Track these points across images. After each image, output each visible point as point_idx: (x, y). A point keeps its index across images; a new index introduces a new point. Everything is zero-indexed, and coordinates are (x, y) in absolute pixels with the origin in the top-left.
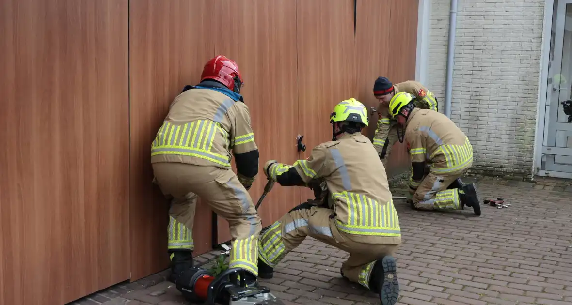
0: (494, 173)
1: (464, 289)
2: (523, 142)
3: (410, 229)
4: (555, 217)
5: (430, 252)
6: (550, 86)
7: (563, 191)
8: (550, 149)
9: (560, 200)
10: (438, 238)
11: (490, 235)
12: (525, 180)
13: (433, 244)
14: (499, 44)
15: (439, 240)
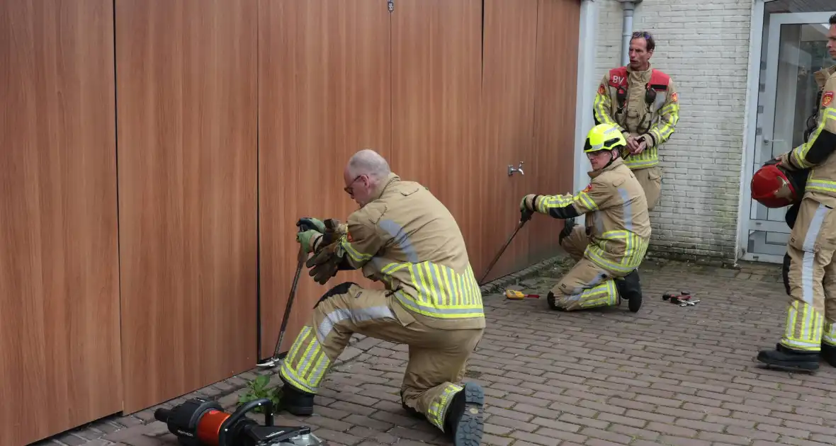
0: (683, 257)
1: (610, 429)
2: (723, 213)
3: (550, 337)
4: (758, 320)
5: (571, 372)
6: (759, 137)
7: (776, 282)
8: (759, 224)
9: (770, 294)
10: (586, 350)
11: (662, 345)
12: (725, 265)
13: (580, 359)
14: (689, 78)
15: (589, 353)
